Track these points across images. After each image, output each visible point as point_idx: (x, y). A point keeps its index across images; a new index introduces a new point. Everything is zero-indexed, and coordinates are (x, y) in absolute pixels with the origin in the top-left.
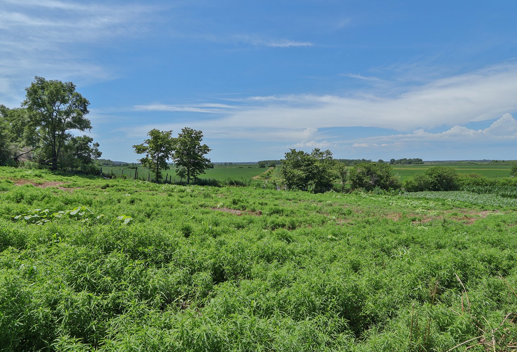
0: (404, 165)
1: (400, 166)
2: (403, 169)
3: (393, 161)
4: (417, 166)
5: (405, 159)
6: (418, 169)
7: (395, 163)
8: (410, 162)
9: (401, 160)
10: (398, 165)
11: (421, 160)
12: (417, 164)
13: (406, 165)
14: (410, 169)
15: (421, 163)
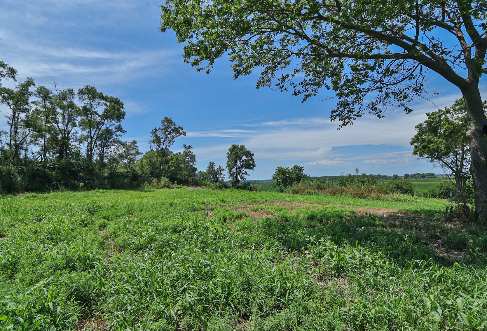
0: (418, 179)
1: (414, 180)
2: (417, 183)
3: (407, 176)
4: (430, 180)
5: (419, 174)
6: (432, 183)
7: (409, 177)
8: (423, 176)
9: (415, 175)
10: (412, 179)
11: (434, 174)
12: (430, 178)
13: (420, 179)
14: (424, 183)
15: (434, 177)
